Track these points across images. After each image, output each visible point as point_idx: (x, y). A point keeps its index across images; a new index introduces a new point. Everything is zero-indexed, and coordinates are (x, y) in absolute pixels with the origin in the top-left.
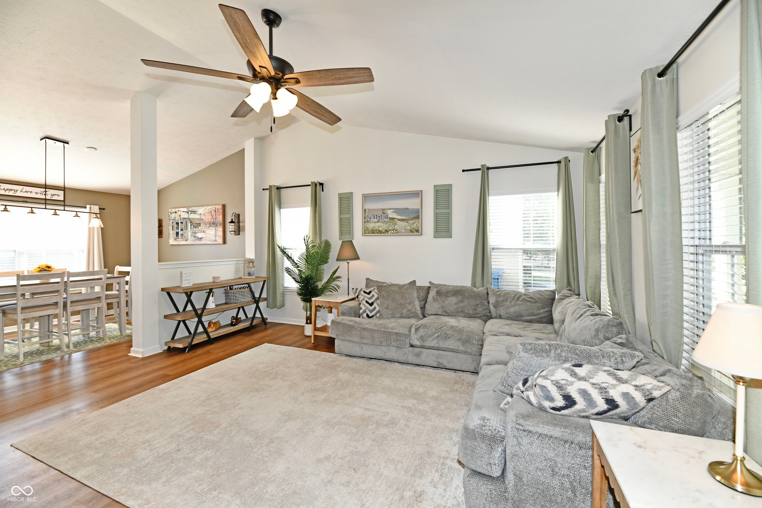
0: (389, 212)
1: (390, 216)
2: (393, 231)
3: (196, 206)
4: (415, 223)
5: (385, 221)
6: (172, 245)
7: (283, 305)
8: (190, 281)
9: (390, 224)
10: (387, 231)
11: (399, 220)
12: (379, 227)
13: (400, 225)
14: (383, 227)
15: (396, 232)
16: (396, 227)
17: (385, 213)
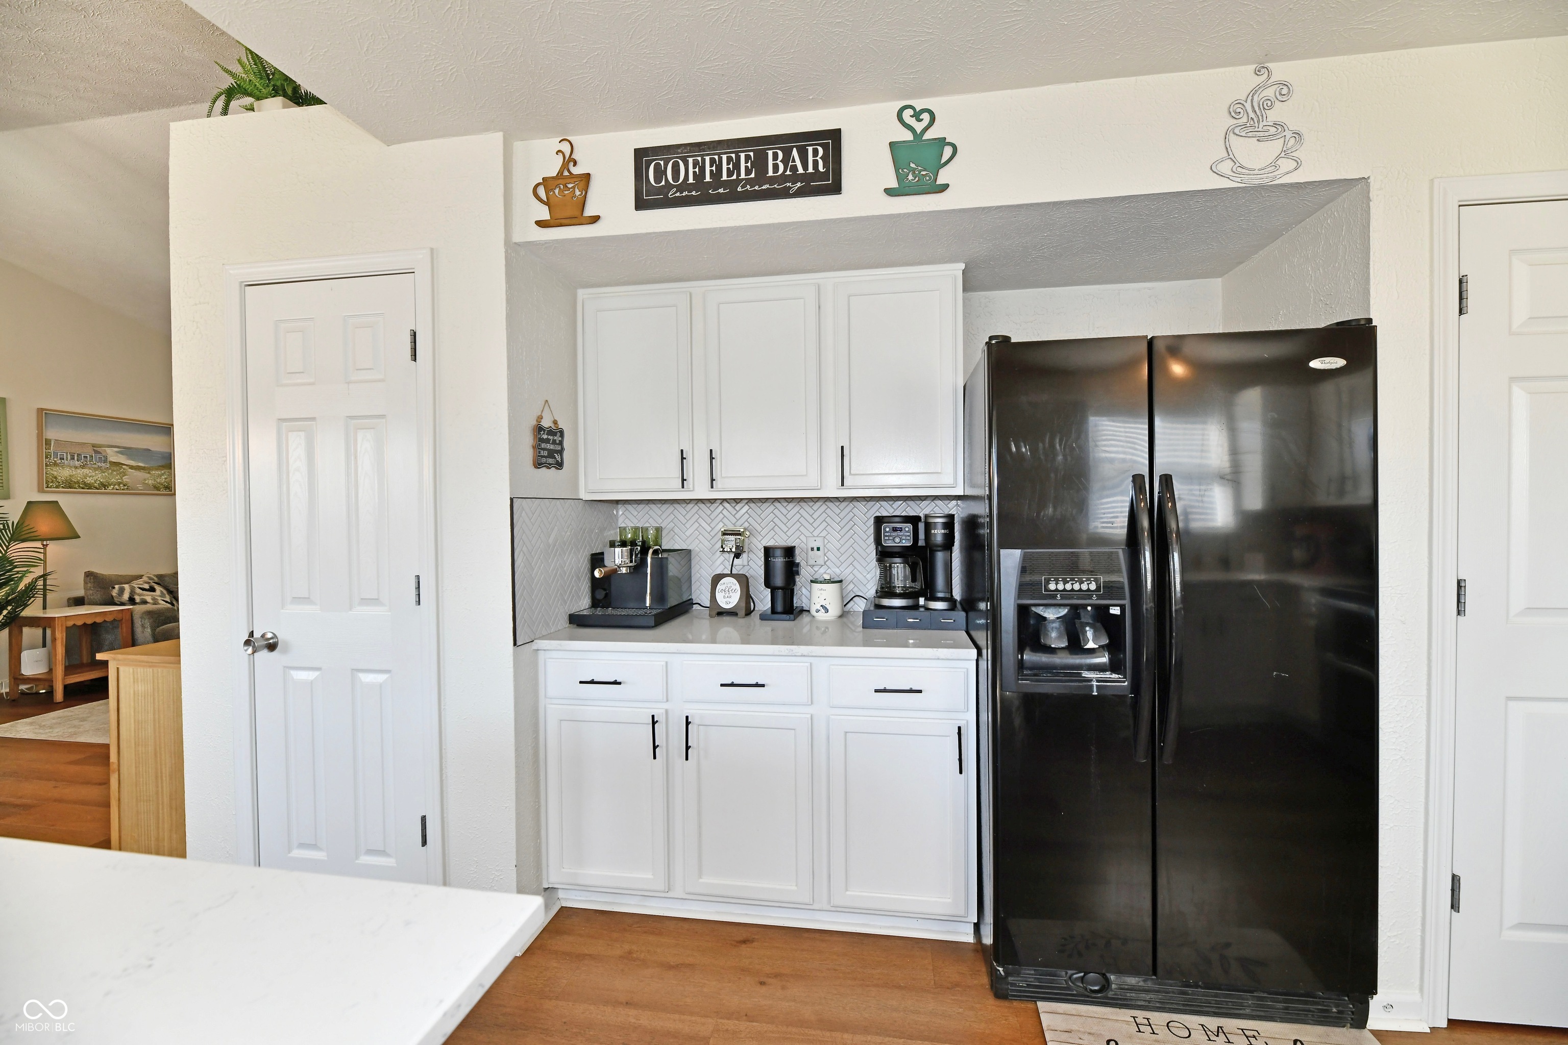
0: (110, 451)
1: (113, 458)
2: (119, 485)
4: (163, 474)
5: (99, 468)
10: (104, 486)
11: (132, 467)
12: (85, 476)
13: (134, 477)
14: (95, 478)
15: (126, 490)
16: (126, 479)
17: (100, 453)
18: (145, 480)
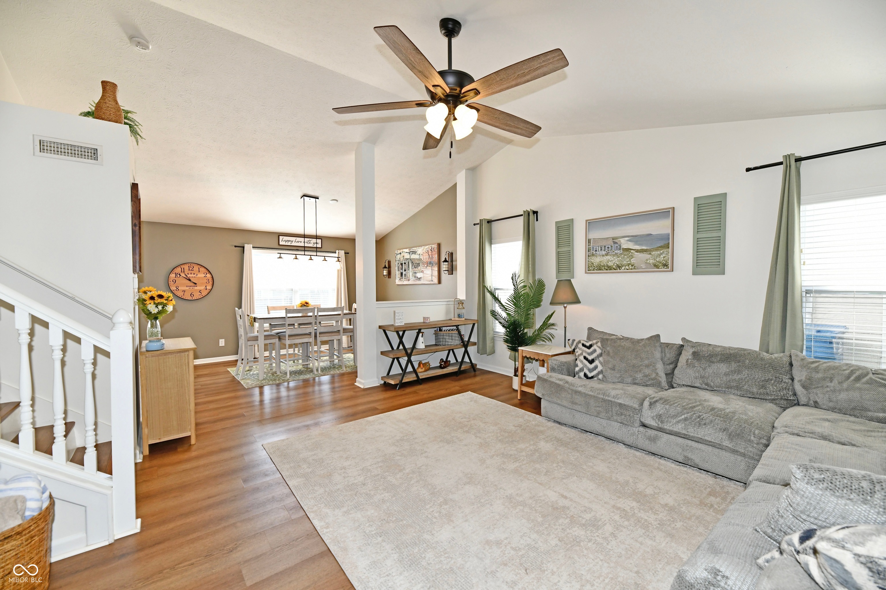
0: (622, 241)
1: (624, 246)
2: (628, 266)
3: (416, 247)
4: (661, 254)
5: (616, 254)
6: (398, 285)
7: (493, 352)
8: (402, 321)
9: (624, 257)
10: (619, 267)
11: (637, 251)
12: (608, 261)
13: (639, 258)
14: (613, 262)
15: (633, 268)
16: (633, 261)
17: (616, 243)
18: (647, 260)
